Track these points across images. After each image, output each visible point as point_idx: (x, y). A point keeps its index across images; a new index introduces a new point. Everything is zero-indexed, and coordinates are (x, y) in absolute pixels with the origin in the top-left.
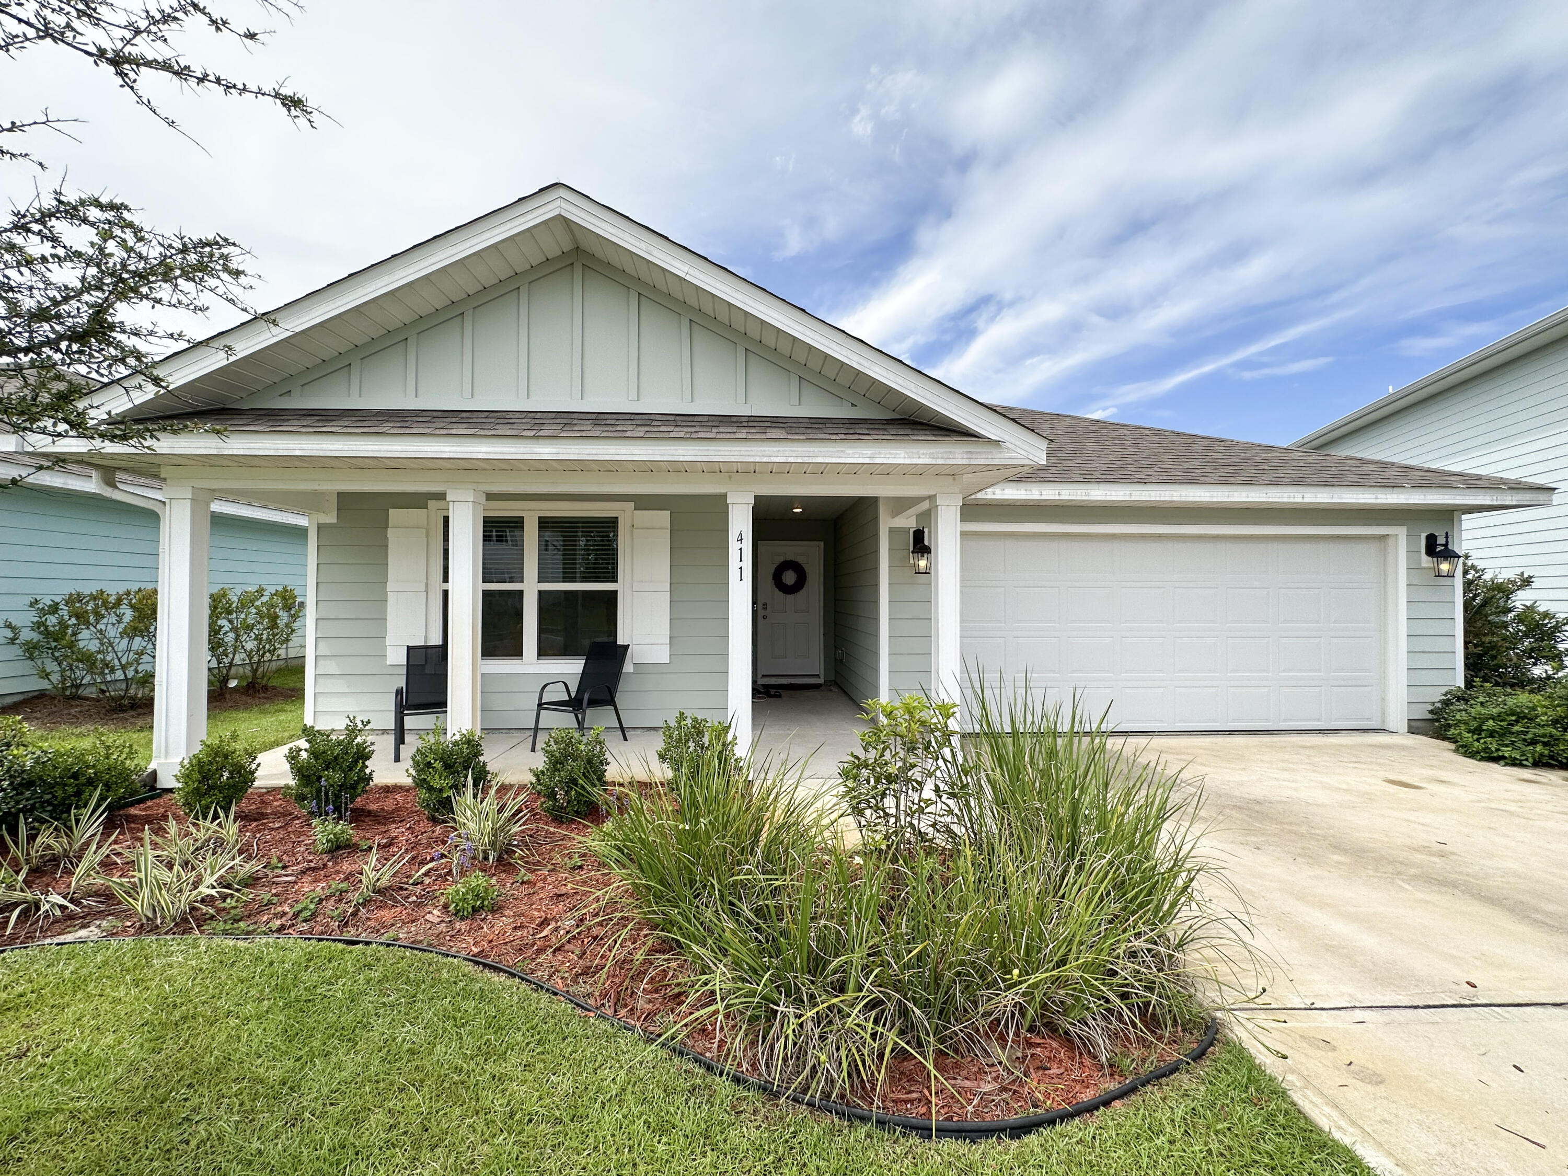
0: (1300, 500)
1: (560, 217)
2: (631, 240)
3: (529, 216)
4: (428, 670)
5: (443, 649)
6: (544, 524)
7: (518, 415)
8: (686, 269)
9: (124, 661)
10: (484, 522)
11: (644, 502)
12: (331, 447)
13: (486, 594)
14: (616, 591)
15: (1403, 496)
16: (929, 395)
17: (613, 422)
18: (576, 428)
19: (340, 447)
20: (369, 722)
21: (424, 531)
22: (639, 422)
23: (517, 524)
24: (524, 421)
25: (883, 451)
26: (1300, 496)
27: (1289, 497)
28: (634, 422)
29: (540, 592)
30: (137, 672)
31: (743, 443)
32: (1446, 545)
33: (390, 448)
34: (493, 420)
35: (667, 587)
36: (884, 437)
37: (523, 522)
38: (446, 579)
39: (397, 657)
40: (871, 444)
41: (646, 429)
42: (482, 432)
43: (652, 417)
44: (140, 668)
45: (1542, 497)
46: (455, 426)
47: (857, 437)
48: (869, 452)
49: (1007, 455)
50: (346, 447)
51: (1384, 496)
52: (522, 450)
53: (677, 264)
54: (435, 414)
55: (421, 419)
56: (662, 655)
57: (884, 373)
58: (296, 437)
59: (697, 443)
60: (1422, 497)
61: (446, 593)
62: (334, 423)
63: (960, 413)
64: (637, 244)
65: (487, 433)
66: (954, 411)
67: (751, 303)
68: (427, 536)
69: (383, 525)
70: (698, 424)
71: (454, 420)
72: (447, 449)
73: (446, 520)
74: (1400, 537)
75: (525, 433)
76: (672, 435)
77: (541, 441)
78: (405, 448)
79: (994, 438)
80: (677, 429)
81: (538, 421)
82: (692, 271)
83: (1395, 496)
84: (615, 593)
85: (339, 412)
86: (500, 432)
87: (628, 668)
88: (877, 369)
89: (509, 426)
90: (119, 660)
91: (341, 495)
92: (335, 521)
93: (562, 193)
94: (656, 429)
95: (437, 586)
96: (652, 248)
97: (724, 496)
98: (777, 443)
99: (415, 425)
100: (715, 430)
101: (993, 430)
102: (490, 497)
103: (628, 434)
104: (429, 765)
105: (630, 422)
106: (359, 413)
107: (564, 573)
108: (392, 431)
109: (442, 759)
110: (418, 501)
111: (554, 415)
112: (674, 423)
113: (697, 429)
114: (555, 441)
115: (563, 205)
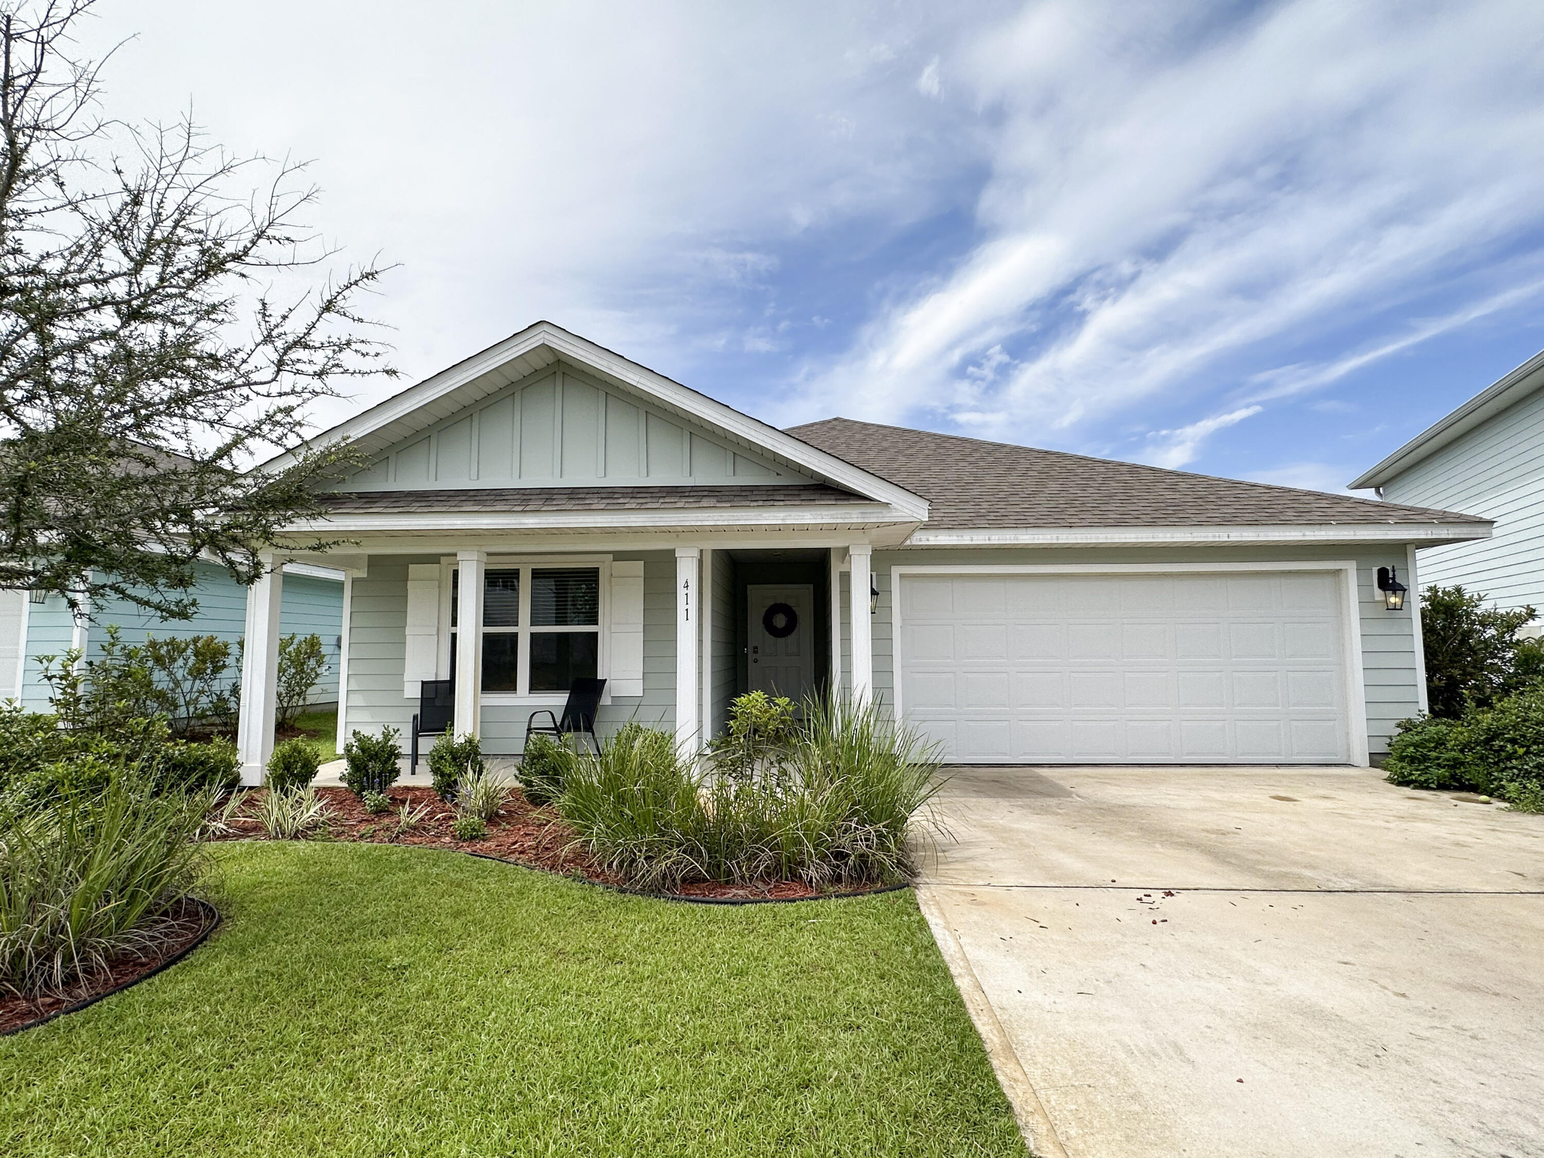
0: (1226, 539)
1: (543, 344)
2: (597, 360)
3: (522, 346)
4: (438, 703)
5: (451, 684)
6: (537, 574)
7: (512, 492)
8: (637, 379)
9: (187, 699)
10: (486, 574)
11: (620, 556)
12: (377, 523)
13: (486, 636)
14: (597, 633)
15: (1331, 533)
16: (829, 468)
17: (583, 496)
18: (555, 503)
19: (382, 523)
20: (398, 730)
21: (437, 583)
22: (603, 496)
23: (514, 574)
24: (516, 497)
25: (793, 514)
26: (1226, 535)
27: (1214, 536)
28: (599, 496)
29: (532, 634)
30: (196, 709)
31: (681, 511)
32: (1394, 578)
33: (418, 523)
34: (492, 497)
35: (641, 628)
36: (793, 503)
37: (518, 574)
38: (454, 623)
39: (413, 691)
40: (781, 509)
41: (608, 501)
42: (484, 509)
43: (614, 490)
44: (198, 706)
45: (1480, 530)
46: (464, 503)
47: (771, 503)
48: (782, 515)
49: (894, 514)
50: (386, 523)
51: (1312, 533)
52: (514, 521)
53: (631, 375)
54: (449, 493)
55: (440, 498)
56: (636, 689)
57: (793, 452)
58: (352, 516)
59: (644, 512)
60: (1352, 533)
61: (454, 636)
62: (377, 505)
63: (855, 481)
64: (601, 362)
65: (488, 509)
66: (851, 480)
67: (687, 402)
68: (439, 587)
69: (404, 579)
70: (650, 495)
71: (463, 498)
72: (459, 522)
73: (456, 574)
74: (1349, 571)
75: (516, 509)
76: (627, 506)
77: (527, 514)
78: (428, 522)
79: (883, 500)
80: (632, 501)
81: (525, 497)
82: (642, 381)
83: (1323, 533)
84: (595, 635)
85: (379, 495)
86: (498, 508)
87: (605, 700)
88: (787, 449)
89: (505, 502)
90: (184, 697)
91: (371, 557)
92: (366, 576)
93: (546, 327)
94: (615, 501)
95: (448, 629)
96: (610, 364)
97: (674, 551)
98: (708, 510)
99: (436, 503)
100: (661, 500)
101: (883, 495)
102: (489, 554)
103: (593, 507)
104: (442, 757)
105: (596, 496)
106: (394, 495)
107: (556, 617)
108: (419, 510)
109: (451, 753)
110: (434, 559)
111: (538, 491)
112: (630, 495)
113: (648, 500)
114: (537, 514)
115: (546, 336)
